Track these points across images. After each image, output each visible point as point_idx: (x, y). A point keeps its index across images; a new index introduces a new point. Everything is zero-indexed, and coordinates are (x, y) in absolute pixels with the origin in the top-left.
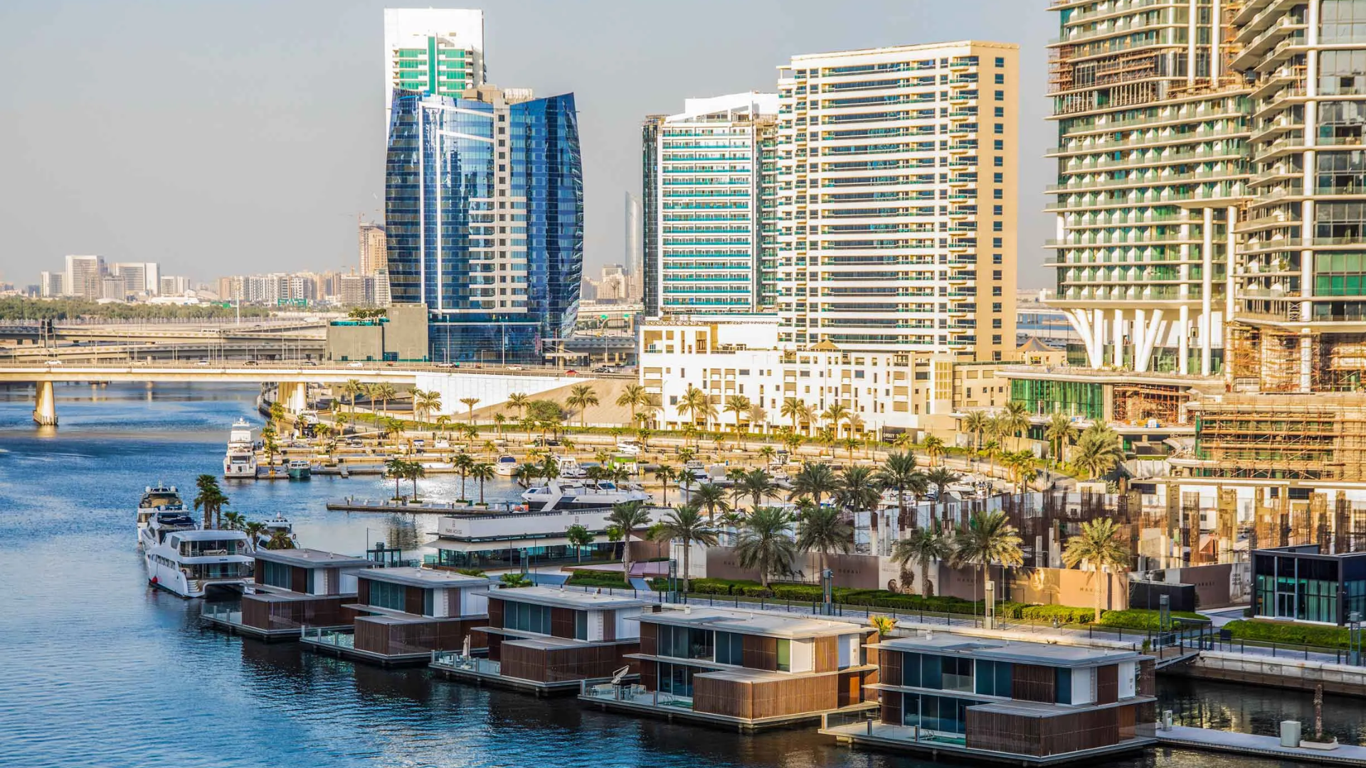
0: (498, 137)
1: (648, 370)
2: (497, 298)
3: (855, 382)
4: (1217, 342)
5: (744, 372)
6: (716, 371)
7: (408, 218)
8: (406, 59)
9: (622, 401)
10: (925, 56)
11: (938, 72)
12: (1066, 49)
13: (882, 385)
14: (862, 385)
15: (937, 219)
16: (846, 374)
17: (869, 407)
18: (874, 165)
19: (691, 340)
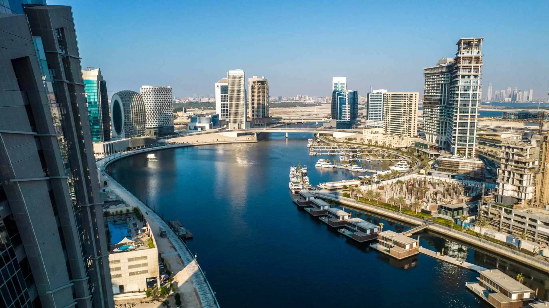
0: (347, 97)
1: (364, 135)
2: (346, 119)
3: (393, 140)
4: (445, 140)
5: (378, 137)
6: (373, 136)
7: (334, 109)
8: (336, 85)
9: (360, 140)
10: (405, 94)
11: (407, 96)
12: (425, 96)
13: (397, 141)
14: (394, 140)
15: (406, 116)
16: (392, 139)
17: (395, 144)
18: (397, 108)
19: (371, 132)
